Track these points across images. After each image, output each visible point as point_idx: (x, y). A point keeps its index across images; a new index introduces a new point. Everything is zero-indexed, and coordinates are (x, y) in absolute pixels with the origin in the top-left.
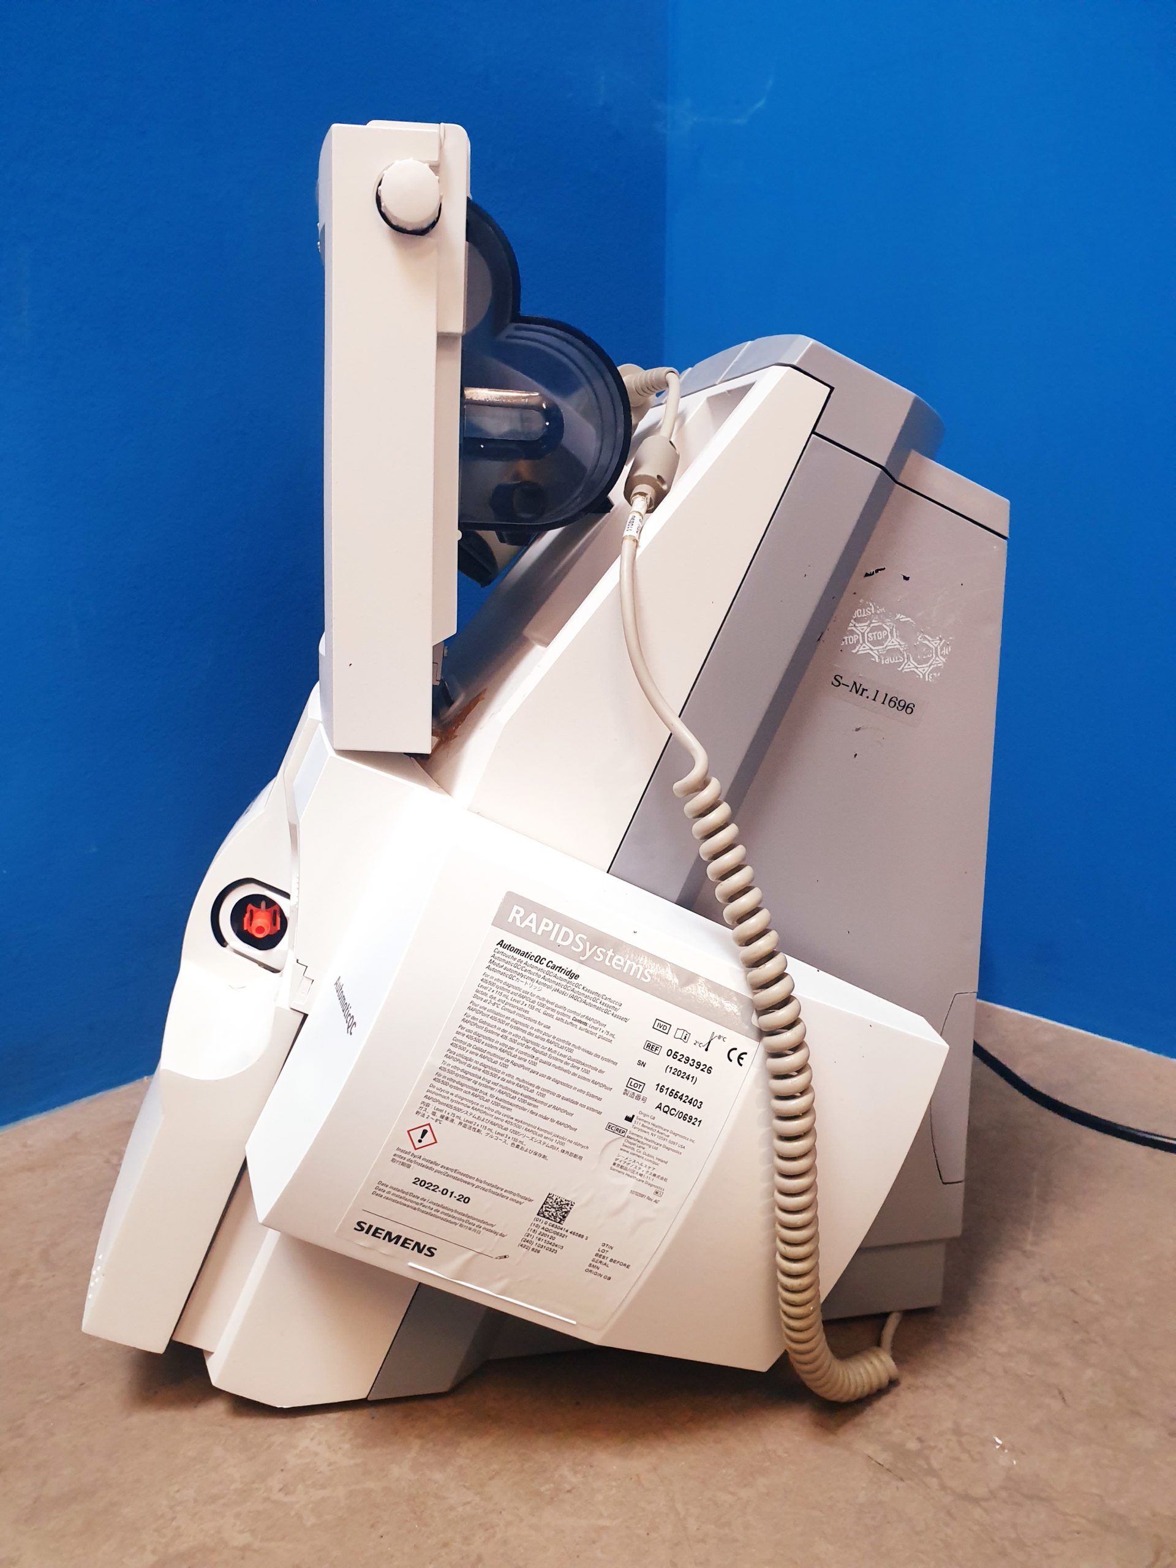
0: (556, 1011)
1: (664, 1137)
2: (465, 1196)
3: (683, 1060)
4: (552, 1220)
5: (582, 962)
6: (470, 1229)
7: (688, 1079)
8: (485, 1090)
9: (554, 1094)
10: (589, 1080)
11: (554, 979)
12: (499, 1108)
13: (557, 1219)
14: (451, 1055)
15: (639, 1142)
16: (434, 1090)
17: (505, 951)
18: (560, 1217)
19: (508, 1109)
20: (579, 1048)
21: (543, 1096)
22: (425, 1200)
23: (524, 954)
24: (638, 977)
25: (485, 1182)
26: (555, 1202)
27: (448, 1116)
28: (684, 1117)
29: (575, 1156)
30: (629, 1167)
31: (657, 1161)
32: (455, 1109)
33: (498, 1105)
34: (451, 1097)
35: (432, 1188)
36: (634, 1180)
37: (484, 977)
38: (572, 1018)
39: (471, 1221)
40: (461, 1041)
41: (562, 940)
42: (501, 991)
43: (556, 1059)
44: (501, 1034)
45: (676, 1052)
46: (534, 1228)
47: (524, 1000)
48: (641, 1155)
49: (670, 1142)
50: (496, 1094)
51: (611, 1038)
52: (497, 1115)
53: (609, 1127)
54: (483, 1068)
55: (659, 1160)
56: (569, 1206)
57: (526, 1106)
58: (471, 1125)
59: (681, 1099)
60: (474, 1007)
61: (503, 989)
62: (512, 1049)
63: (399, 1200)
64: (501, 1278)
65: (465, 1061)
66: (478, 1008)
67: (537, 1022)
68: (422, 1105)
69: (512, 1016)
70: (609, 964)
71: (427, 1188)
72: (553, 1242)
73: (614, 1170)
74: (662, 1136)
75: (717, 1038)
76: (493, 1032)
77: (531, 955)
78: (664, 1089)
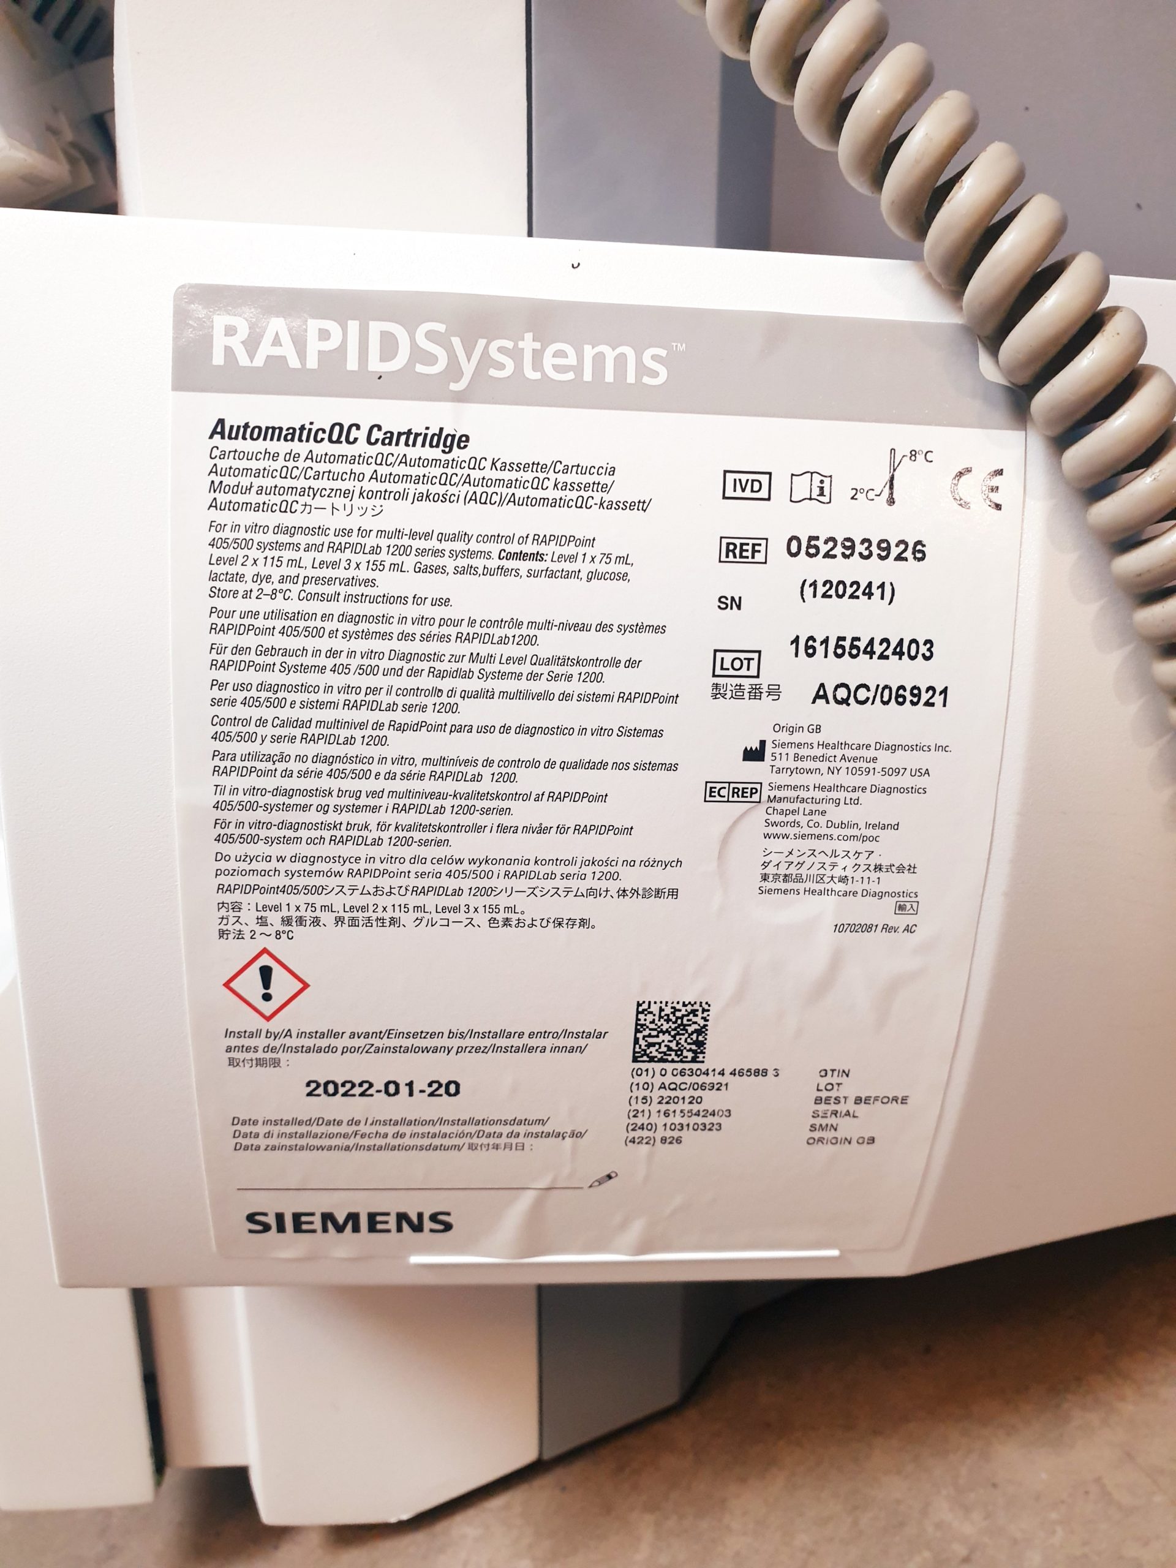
0: (447, 553)
1: (865, 765)
2: (444, 1082)
3: (839, 550)
4: (673, 1061)
5: (460, 397)
6: (496, 1147)
7: (870, 595)
8: (359, 818)
9: (534, 764)
10: (608, 697)
11: (402, 470)
12: (415, 850)
13: (685, 1053)
14: (228, 764)
15: (803, 801)
16: (232, 865)
17: (240, 445)
18: (688, 1047)
19: (439, 843)
20: (548, 625)
21: (511, 778)
22: (358, 1123)
23: (292, 434)
24: (631, 378)
25: (472, 1033)
26: (660, 1017)
27: (299, 914)
28: (898, 696)
29: (658, 893)
30: (803, 871)
31: (870, 832)
32: (308, 890)
33: (408, 842)
34: (282, 867)
35: (357, 1090)
36: (833, 898)
37: (213, 534)
38: (495, 555)
39: (488, 1129)
40: (235, 721)
41: (382, 360)
42: (276, 554)
43: (502, 675)
44: (330, 663)
45: (811, 538)
46: (642, 1093)
47: (348, 553)
48: (823, 831)
49: (885, 772)
50: (392, 818)
51: (622, 568)
52: (419, 868)
53: (712, 792)
54: (326, 768)
55: (874, 826)
56: (699, 1013)
57: (477, 819)
58: (366, 915)
59: (872, 653)
60: (226, 622)
61: (279, 546)
62: (375, 691)
63: (303, 1142)
64: (624, 1225)
65: (270, 766)
66: (236, 620)
67: (410, 600)
68: (223, 912)
69: (336, 608)
70: (537, 376)
71: (345, 1094)
72: (701, 1107)
73: (769, 891)
74: (857, 765)
75: (906, 459)
76: (305, 669)
77: (314, 428)
78: (817, 645)
